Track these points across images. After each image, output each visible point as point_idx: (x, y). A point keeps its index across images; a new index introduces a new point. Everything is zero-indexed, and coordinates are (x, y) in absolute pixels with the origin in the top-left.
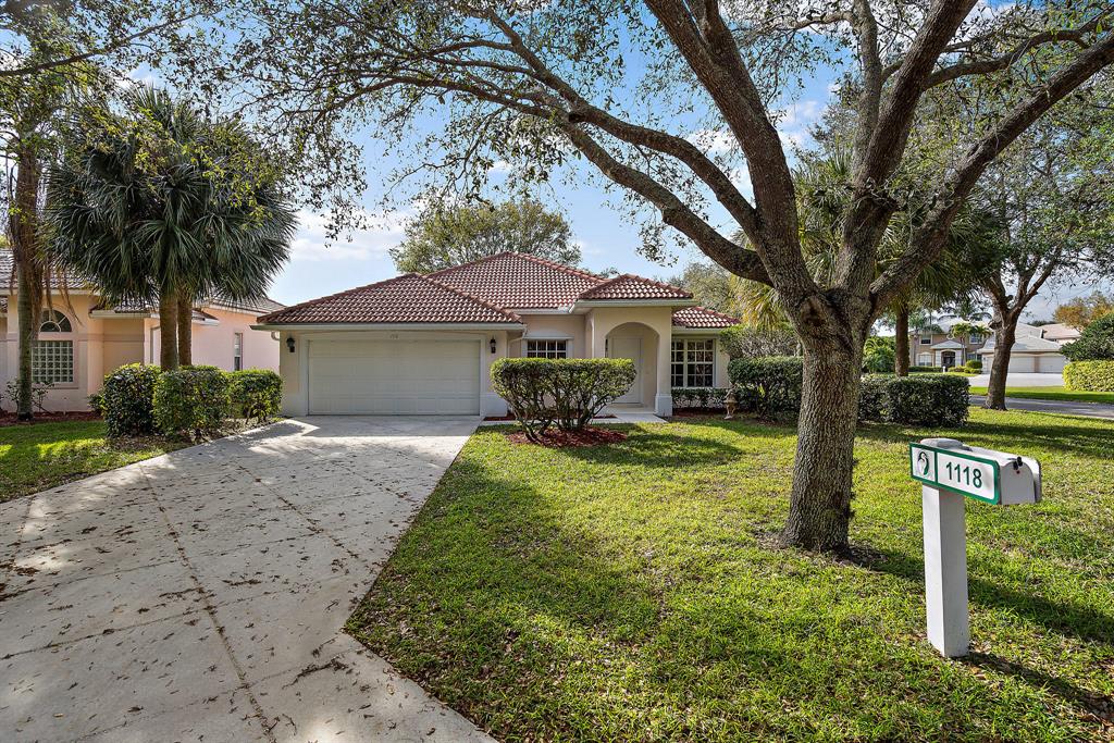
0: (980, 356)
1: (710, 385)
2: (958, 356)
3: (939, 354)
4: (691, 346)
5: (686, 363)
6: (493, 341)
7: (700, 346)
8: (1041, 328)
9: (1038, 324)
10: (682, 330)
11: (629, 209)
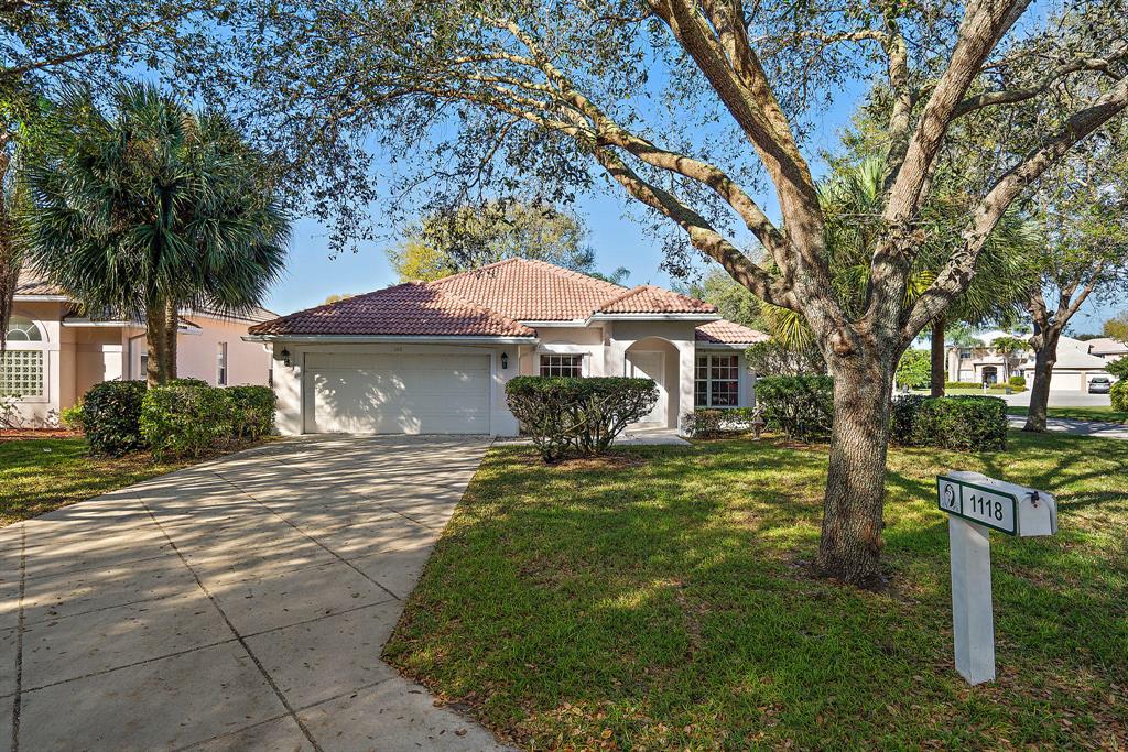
0: (1022, 371)
1: (736, 403)
2: (1000, 371)
3: (979, 369)
4: (715, 361)
5: (709, 380)
6: (504, 356)
7: (725, 361)
8: (1088, 343)
9: (1084, 338)
10: (706, 344)
11: (652, 222)
